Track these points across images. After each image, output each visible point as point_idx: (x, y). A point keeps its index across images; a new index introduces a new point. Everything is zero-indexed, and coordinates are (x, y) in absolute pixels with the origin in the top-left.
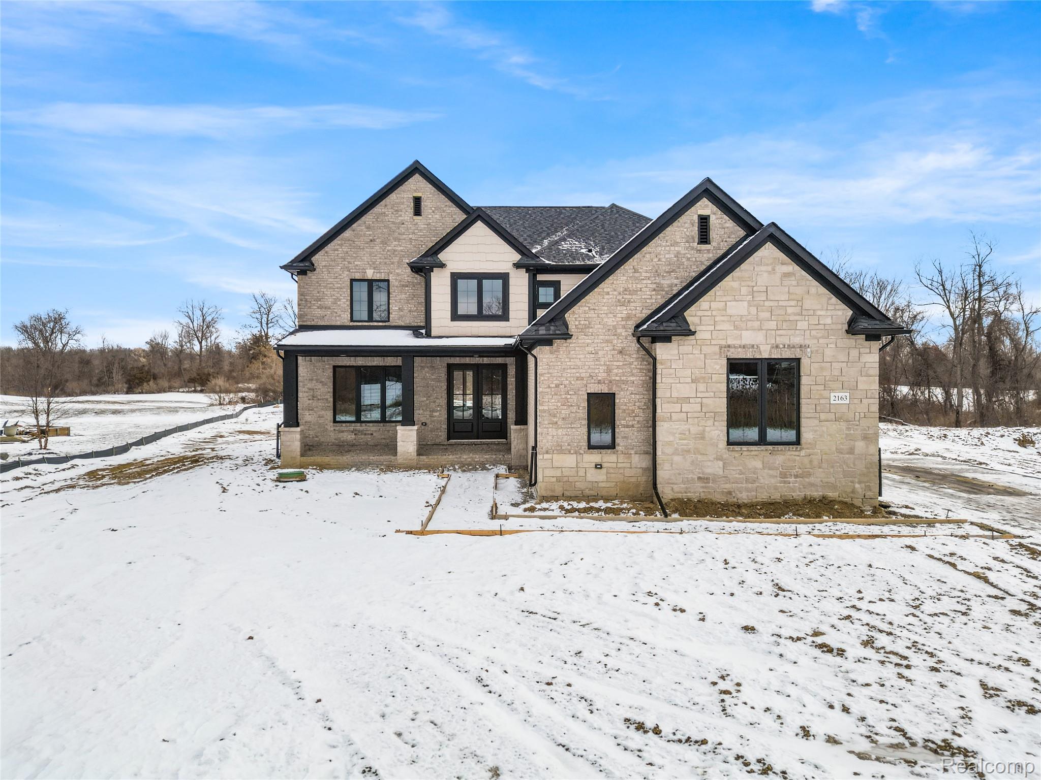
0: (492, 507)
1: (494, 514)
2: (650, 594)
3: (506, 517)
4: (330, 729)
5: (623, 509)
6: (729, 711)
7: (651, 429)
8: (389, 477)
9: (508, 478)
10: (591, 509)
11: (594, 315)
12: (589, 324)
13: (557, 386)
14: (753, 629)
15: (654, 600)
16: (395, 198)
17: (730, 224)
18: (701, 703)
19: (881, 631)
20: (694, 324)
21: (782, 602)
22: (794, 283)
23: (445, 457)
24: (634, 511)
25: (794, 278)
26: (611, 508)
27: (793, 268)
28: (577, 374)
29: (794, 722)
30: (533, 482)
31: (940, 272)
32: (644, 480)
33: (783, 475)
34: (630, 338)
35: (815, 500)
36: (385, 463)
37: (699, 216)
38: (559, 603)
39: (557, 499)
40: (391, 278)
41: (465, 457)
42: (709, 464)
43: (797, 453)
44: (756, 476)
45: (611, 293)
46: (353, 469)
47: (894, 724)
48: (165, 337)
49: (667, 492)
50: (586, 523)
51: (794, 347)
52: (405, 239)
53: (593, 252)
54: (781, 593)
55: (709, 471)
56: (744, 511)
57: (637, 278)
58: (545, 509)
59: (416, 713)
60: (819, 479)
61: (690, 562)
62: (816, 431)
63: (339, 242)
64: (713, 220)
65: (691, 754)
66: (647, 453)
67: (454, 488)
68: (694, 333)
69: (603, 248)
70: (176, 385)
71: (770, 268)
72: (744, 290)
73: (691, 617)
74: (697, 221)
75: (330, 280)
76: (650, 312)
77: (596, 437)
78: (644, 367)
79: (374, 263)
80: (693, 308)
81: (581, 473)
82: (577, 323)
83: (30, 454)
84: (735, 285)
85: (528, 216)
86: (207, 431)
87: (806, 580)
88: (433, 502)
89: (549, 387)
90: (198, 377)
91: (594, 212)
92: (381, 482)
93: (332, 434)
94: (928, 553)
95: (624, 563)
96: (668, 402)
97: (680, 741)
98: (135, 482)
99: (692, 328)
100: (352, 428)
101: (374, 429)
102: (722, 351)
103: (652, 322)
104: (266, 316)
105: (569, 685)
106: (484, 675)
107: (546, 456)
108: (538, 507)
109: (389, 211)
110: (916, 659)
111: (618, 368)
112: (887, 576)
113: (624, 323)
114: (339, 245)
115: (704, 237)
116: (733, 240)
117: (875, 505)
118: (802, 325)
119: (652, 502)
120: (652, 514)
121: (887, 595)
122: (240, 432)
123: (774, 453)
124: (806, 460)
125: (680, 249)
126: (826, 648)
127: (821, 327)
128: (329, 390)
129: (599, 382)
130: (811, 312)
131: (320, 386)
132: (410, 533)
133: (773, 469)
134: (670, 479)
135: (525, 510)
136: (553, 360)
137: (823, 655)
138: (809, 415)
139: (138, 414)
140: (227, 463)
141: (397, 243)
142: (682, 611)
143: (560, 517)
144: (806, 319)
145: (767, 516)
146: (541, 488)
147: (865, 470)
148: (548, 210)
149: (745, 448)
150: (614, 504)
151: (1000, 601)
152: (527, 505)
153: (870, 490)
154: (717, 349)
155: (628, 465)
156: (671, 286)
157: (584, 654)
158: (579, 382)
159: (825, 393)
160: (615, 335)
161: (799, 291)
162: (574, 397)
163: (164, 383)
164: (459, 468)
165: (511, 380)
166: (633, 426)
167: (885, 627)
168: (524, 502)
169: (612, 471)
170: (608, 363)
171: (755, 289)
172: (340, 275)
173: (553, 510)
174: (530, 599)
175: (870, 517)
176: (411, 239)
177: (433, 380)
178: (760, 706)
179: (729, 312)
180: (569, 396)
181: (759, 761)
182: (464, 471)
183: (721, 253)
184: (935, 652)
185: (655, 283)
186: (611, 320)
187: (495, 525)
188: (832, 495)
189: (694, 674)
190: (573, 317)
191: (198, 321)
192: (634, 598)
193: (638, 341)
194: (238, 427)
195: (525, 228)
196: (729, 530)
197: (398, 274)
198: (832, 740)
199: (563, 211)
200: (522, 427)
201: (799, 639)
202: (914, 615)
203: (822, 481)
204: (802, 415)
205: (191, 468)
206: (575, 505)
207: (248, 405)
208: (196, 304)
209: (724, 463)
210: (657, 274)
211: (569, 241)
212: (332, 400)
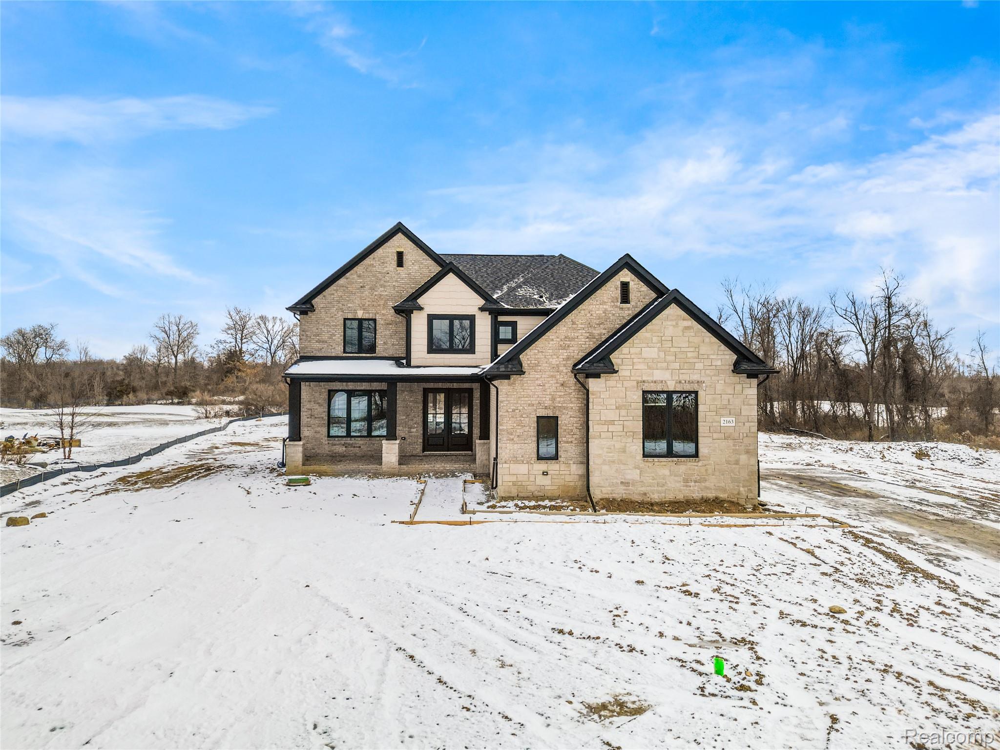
0: (463, 505)
1: (464, 510)
2: (576, 561)
3: (474, 512)
4: (372, 632)
5: (564, 506)
6: (617, 624)
7: (585, 444)
8: (376, 482)
9: (474, 483)
10: (539, 506)
11: (542, 357)
12: (538, 363)
13: (514, 411)
14: (643, 582)
15: (578, 565)
16: (382, 252)
17: (644, 288)
18: (600, 621)
19: (727, 584)
20: (619, 365)
21: (667, 567)
22: (693, 334)
23: (421, 466)
24: (572, 508)
25: (692, 331)
26: (554, 506)
27: (692, 323)
28: (529, 402)
29: (655, 630)
30: (494, 486)
31: (854, 303)
32: (580, 484)
33: (686, 481)
34: (570, 374)
35: (709, 500)
36: (372, 471)
37: (621, 282)
38: (513, 567)
39: (512, 499)
40: (378, 317)
41: (438, 466)
42: (629, 471)
43: (696, 464)
44: (664, 481)
45: (554, 340)
46: (346, 476)
47: (716, 631)
48: (144, 351)
49: (597, 493)
50: (535, 516)
51: (693, 383)
52: (389, 286)
53: (544, 298)
54: (666, 561)
55: (629, 477)
56: (655, 508)
57: (574, 329)
58: (504, 507)
59: (423, 625)
60: (713, 484)
61: (607, 542)
62: (710, 447)
63: (335, 288)
64: (632, 285)
65: (590, 644)
66: (582, 463)
67: (431, 491)
68: (617, 372)
69: (552, 295)
70: (154, 397)
71: (674, 323)
72: (655, 339)
73: (602, 575)
74: (620, 286)
75: (327, 319)
76: (585, 354)
77: (543, 450)
78: (580, 396)
79: (364, 305)
80: (616, 352)
81: (532, 479)
82: (529, 362)
83: (56, 463)
84: (648, 335)
85: (490, 264)
86: (203, 443)
87: (687, 554)
88: (416, 501)
89: (507, 411)
90: (176, 390)
91: (545, 261)
92: (371, 486)
93: (326, 447)
94: (780, 537)
95: (560, 543)
96: (598, 424)
97: (584, 638)
98: (167, 486)
99: (616, 368)
100: (343, 442)
101: (361, 442)
102: (639, 385)
103: (586, 363)
104: (241, 332)
105: (518, 612)
106: (463, 606)
107: (505, 465)
108: (498, 505)
109: (377, 263)
110: (744, 599)
111: (560, 396)
112: (745, 551)
113: (564, 362)
114: (334, 290)
115: (625, 297)
116: (647, 301)
117: (755, 504)
118: (699, 366)
119: (586, 501)
120: (586, 510)
121: (740, 563)
122: (233, 444)
123: (678, 463)
124: (703, 470)
125: (607, 307)
126: (688, 593)
127: (714, 367)
128: (325, 410)
129: (546, 408)
130: (706, 356)
131: (317, 406)
132: (403, 523)
133: (677, 476)
134: (599, 483)
135: (488, 507)
136: (511, 390)
137: (685, 597)
138: (705, 435)
139: (131, 426)
140: (236, 471)
141: (383, 289)
142: (597, 572)
143: (515, 512)
144: (702, 361)
145: (672, 512)
146: (501, 491)
147: (747, 478)
148: (507, 258)
149: (656, 459)
150: (557, 503)
151: (817, 567)
152: (490, 504)
153: (752, 492)
154: (635, 383)
155: (568, 473)
156: (600, 335)
157: (529, 596)
158: (530, 408)
159: (717, 418)
160: (558, 372)
161: (697, 340)
162: (527, 419)
163: (143, 395)
164: (433, 475)
165: (477, 402)
166: (572, 442)
167: (732, 581)
168: (488, 501)
169: (555, 477)
170: (552, 393)
171: (663, 338)
172: (335, 315)
173: (510, 507)
174: (492, 565)
175: (750, 512)
176: (394, 286)
177: (411, 402)
178: (637, 622)
179: (644, 355)
180: (523, 419)
181: (628, 646)
182: (437, 478)
183: (638, 310)
184: (758, 595)
185: (588, 333)
186: (555, 360)
187: (466, 517)
188: (722, 496)
189: (599, 607)
190: (526, 358)
191: (174, 337)
192: (565, 564)
193: (575, 375)
194: (229, 439)
195: (488, 274)
196: (642, 521)
197: (384, 315)
198: (676, 639)
199: (520, 260)
200: (485, 441)
201: (671, 588)
202: (754, 575)
203: (715, 485)
204: (700, 435)
205: (207, 475)
206: (527, 503)
207: (232, 419)
208: (172, 320)
209: (641, 471)
210: (590, 325)
211: (524, 288)
212: (327, 418)
